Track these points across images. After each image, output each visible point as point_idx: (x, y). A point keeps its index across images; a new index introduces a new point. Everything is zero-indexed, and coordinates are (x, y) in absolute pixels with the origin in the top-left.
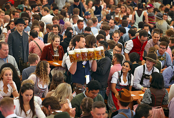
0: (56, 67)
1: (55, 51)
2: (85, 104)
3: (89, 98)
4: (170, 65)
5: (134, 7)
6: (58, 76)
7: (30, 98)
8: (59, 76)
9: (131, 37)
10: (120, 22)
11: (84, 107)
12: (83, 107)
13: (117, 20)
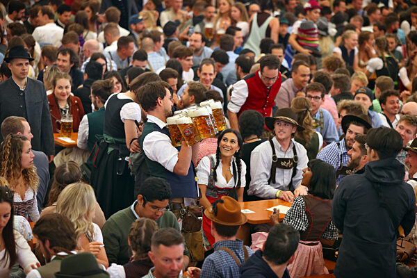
0: (65, 148)
1: (62, 110)
2: (139, 233)
3: (147, 219)
4: (333, 139)
5: (248, 4)
6: (67, 169)
7: (4, 222)
8: (70, 169)
9: (242, 74)
10: (217, 39)
11: (137, 241)
12: (135, 242)
13: (210, 34)
